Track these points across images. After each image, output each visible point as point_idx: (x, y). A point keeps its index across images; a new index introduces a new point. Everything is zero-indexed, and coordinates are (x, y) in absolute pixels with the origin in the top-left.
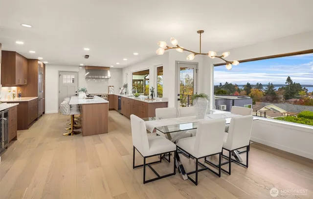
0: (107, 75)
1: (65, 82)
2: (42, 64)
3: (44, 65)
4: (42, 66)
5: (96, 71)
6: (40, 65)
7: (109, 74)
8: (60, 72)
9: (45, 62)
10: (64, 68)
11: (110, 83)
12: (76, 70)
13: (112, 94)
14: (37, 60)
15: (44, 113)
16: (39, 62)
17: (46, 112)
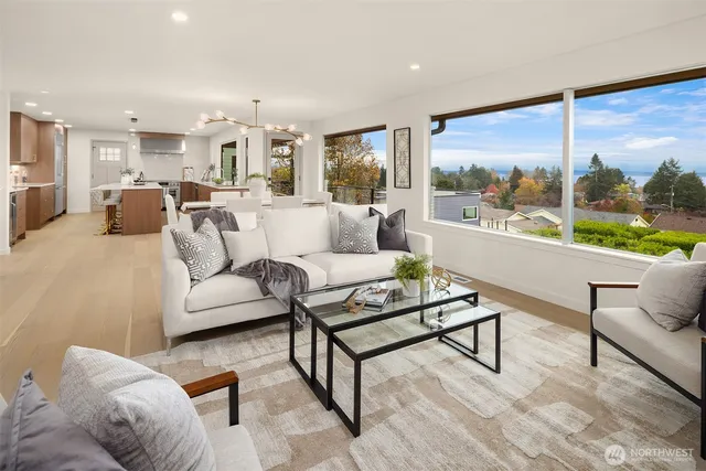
0: (180, 148)
1: (102, 158)
2: (62, 129)
3: (66, 130)
4: (62, 132)
5: (158, 141)
6: (58, 130)
7: (184, 146)
8: (93, 141)
9: (66, 126)
10: (101, 136)
11: (186, 161)
12: (124, 138)
13: (189, 180)
14: (54, 123)
15: (64, 212)
16: (56, 126)
17: (68, 211)
